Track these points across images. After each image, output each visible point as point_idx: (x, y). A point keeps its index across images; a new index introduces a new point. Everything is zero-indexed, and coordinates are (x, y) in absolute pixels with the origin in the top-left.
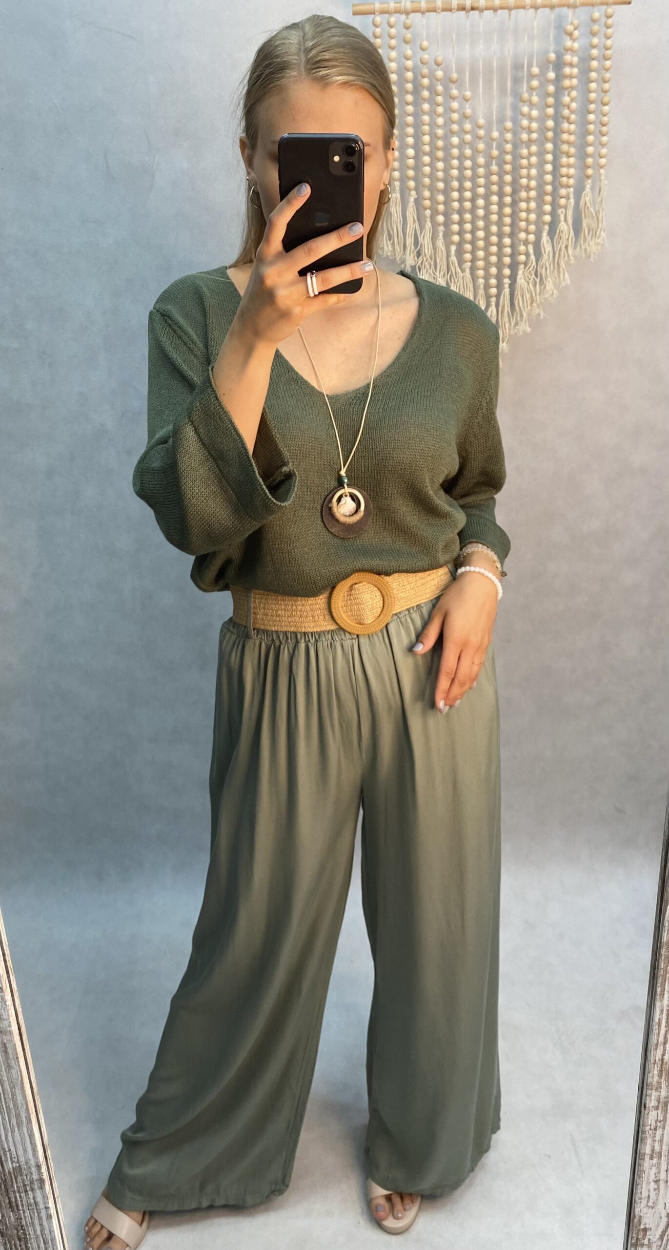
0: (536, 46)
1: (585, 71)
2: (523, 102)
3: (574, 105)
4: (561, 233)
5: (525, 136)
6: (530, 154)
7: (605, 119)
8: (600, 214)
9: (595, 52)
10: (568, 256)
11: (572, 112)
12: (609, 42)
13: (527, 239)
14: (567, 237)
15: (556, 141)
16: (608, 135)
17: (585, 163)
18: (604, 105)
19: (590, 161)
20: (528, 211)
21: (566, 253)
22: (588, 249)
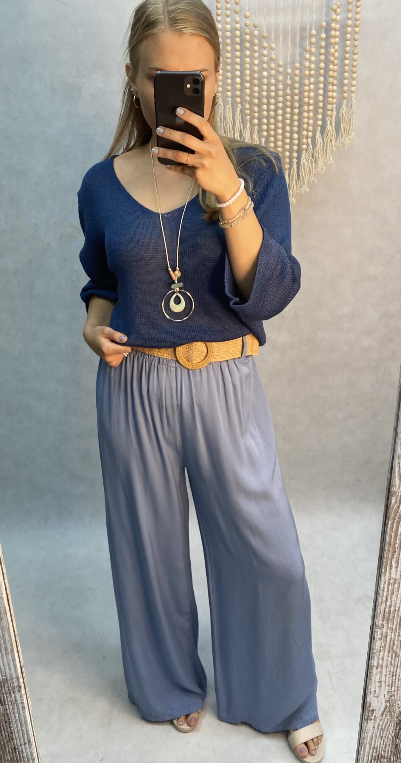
0: (315, 17)
1: (344, 34)
2: (306, 51)
3: (337, 54)
4: (328, 132)
5: (307, 72)
6: (310, 84)
7: (355, 63)
8: (352, 121)
9: (349, 22)
10: (332, 146)
11: (335, 58)
12: (358, 16)
13: (307, 135)
14: (331, 134)
15: (326, 76)
16: (356, 73)
17: (343, 90)
18: (355, 54)
19: (346, 88)
20: (308, 118)
21: (330, 144)
22: (344, 141)
